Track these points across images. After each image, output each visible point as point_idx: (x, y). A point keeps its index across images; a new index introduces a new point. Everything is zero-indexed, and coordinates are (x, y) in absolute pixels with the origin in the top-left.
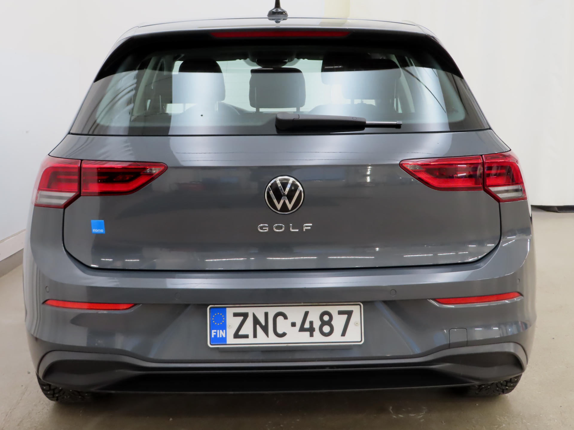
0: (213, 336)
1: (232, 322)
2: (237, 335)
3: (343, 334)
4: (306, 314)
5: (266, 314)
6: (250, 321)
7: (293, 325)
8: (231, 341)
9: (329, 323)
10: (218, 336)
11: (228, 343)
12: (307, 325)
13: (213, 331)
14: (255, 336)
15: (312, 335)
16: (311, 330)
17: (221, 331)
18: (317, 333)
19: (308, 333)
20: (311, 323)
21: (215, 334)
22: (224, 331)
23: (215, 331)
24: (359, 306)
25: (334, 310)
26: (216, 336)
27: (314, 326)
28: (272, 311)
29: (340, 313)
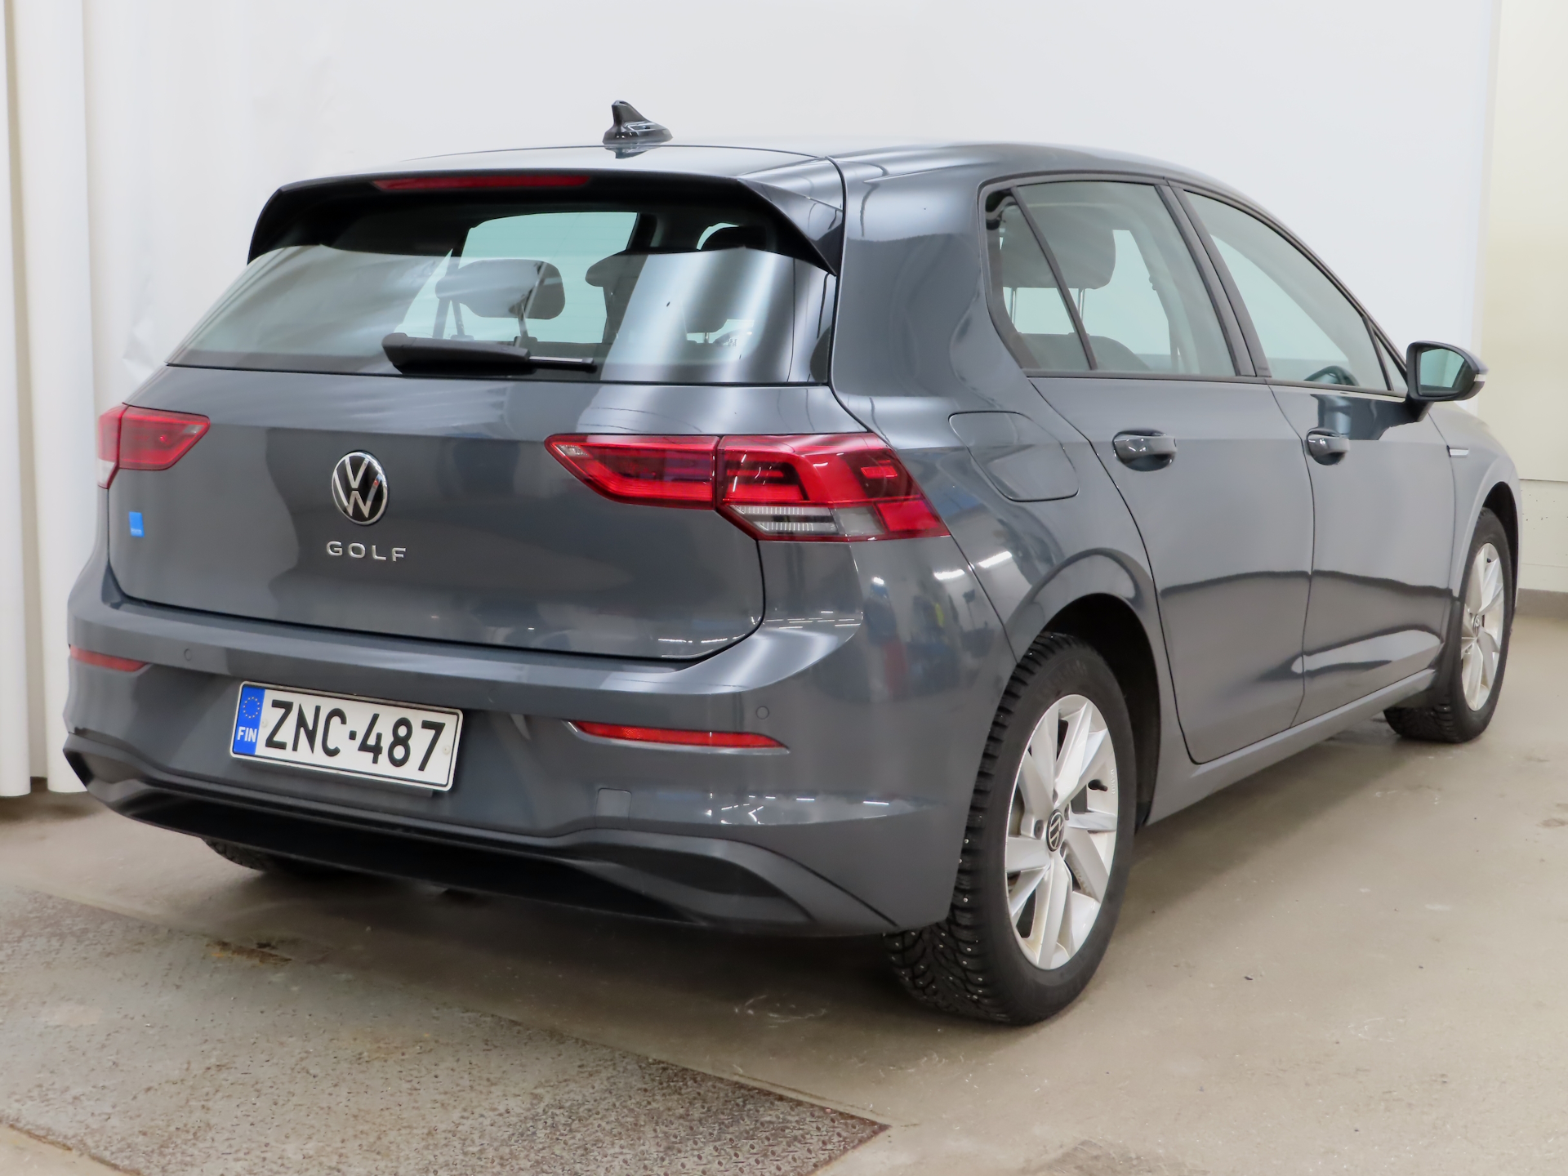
0: (239, 738)
1: (269, 716)
2: (271, 743)
3: (422, 768)
4: (375, 718)
5: (318, 709)
6: (292, 719)
7: (353, 736)
8: (262, 750)
9: (403, 741)
10: (246, 740)
11: (256, 754)
12: (372, 741)
13: (241, 728)
14: (295, 748)
15: (375, 761)
16: (376, 750)
17: (251, 729)
18: (384, 757)
19: (371, 755)
20: (379, 736)
21: (242, 734)
22: (256, 730)
23: (244, 728)
24: (456, 717)
25: (416, 717)
26: (242, 737)
27: (382, 744)
28: (328, 705)
29: (427, 725)
